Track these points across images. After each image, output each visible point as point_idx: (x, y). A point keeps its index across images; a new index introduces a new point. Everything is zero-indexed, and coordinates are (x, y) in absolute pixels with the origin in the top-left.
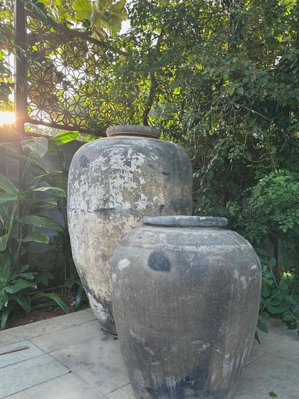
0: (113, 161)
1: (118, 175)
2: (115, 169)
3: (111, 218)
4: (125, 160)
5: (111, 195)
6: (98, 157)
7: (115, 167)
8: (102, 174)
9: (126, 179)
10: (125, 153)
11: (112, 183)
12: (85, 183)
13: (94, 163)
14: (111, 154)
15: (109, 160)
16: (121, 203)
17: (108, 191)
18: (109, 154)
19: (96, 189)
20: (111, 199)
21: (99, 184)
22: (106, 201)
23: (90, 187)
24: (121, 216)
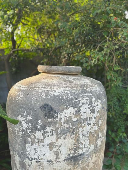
0: (82, 111)
1: (86, 123)
2: (84, 119)
3: (80, 162)
4: (91, 109)
5: (81, 143)
6: (67, 108)
7: (84, 116)
8: (73, 125)
9: (92, 125)
10: (91, 102)
11: (82, 132)
12: (52, 135)
13: (63, 114)
14: (81, 104)
15: (79, 111)
16: (88, 147)
17: (78, 140)
18: (78, 104)
19: (67, 139)
20: (80, 146)
21: (69, 135)
22: (76, 149)
23: (58, 138)
24: (88, 158)
